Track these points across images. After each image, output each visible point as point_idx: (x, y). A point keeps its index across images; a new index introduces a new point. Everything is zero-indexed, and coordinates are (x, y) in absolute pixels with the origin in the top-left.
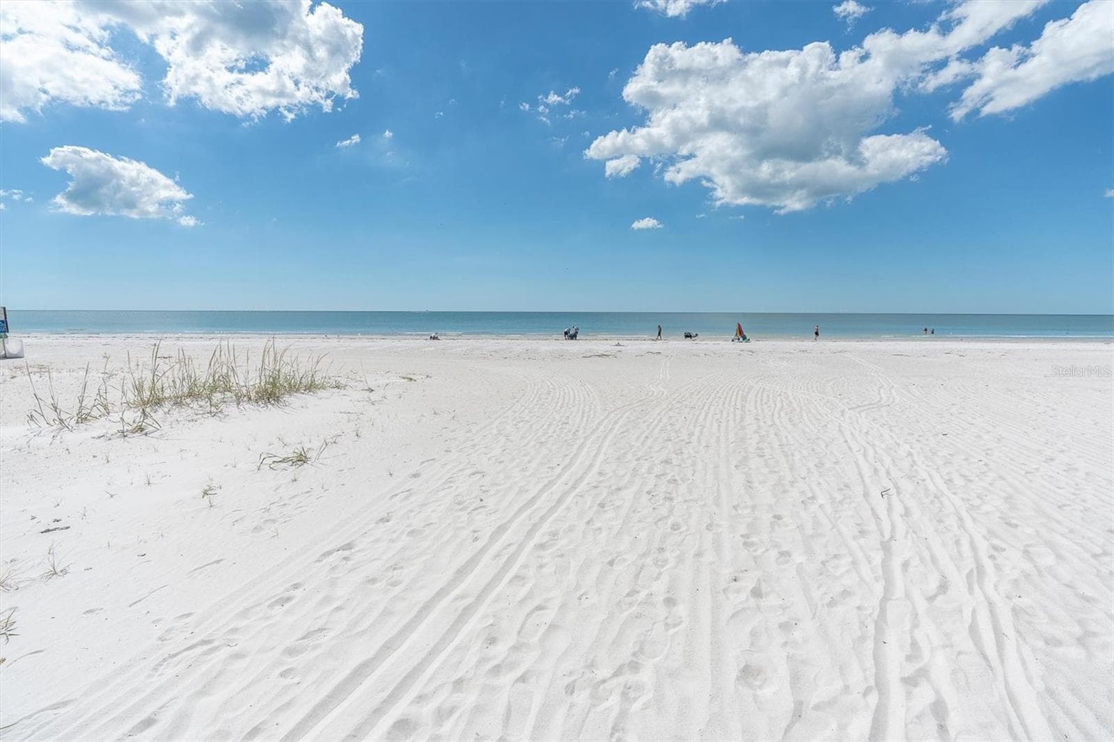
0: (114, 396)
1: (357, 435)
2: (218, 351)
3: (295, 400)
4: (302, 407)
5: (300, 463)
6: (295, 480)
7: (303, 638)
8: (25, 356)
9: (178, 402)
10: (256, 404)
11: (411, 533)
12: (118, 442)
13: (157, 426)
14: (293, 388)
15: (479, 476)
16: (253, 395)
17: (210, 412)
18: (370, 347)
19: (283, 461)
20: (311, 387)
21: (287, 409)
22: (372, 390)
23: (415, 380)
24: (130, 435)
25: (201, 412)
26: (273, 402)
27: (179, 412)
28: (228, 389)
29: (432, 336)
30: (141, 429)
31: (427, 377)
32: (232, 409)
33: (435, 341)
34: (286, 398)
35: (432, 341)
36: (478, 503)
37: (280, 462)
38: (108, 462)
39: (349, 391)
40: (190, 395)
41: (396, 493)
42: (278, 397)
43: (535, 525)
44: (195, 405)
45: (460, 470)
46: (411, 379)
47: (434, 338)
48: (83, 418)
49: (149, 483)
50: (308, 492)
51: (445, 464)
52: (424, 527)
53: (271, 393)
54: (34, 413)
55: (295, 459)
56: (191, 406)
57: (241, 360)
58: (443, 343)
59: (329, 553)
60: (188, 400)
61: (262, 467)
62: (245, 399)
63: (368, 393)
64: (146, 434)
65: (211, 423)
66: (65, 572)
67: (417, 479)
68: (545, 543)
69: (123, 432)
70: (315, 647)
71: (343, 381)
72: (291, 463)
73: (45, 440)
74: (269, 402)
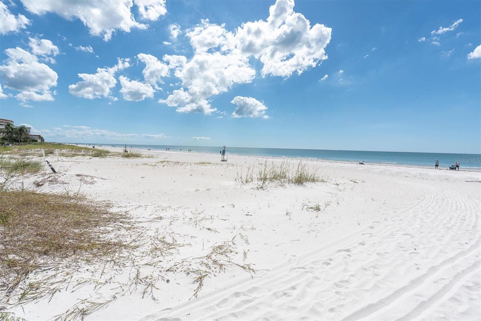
0: (254, 176)
1: (338, 203)
2: (283, 163)
3: (308, 185)
4: (311, 188)
5: (317, 210)
6: (317, 217)
7: (340, 282)
8: (228, 161)
9: (271, 180)
10: (294, 184)
11: (378, 254)
12: (256, 191)
13: (266, 187)
14: (307, 180)
15: (409, 237)
16: (294, 181)
17: (281, 185)
18: (332, 165)
19: (311, 208)
20: (313, 180)
21: (306, 188)
22: (338, 185)
23: (357, 183)
24: (259, 189)
25: (278, 185)
26: (300, 184)
27: (272, 184)
28: (285, 177)
29: (361, 162)
30: (262, 188)
31: (363, 182)
32: (287, 185)
33: (362, 165)
34: (305, 183)
35: (360, 165)
36: (413, 251)
37: (310, 208)
38: (256, 197)
39: (328, 183)
40: (274, 178)
41: (365, 233)
42: (302, 183)
43: (458, 273)
44: (276, 182)
45: (397, 231)
46: (355, 182)
47: (362, 164)
48: (247, 182)
49: (269, 207)
50: (324, 223)
51: (387, 226)
52: (385, 253)
53: (300, 181)
54: (236, 179)
55: (315, 209)
56: (275, 182)
57: (291, 167)
58: (366, 166)
59: (341, 251)
60: (274, 180)
61: (303, 209)
62: (291, 182)
63: (336, 186)
64: (264, 190)
65: (281, 189)
66: (255, 229)
67: (373, 229)
68: (471, 287)
69: (257, 188)
70: (347, 288)
71: (325, 180)
72: (314, 209)
73: (238, 187)
74: (299, 184)
